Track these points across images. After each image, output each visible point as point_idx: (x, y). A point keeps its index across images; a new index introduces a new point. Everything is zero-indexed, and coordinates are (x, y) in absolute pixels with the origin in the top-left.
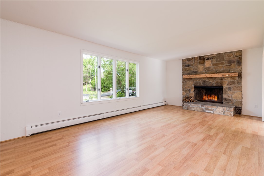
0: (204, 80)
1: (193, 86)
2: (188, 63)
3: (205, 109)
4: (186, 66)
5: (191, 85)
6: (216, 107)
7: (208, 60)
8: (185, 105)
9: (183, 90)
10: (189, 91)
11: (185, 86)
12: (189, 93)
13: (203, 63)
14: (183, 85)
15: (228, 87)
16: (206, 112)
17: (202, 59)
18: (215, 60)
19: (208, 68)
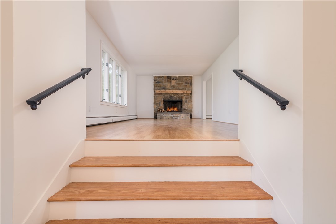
0: (171, 95)
1: (163, 100)
2: (158, 80)
3: (174, 116)
4: (157, 82)
5: (161, 99)
6: (180, 114)
7: (174, 80)
8: (159, 115)
9: (154, 103)
10: (160, 104)
11: (156, 100)
12: (159, 106)
13: (170, 82)
14: (154, 99)
15: (185, 100)
16: (174, 119)
17: (169, 78)
18: (178, 80)
19: (174, 86)
